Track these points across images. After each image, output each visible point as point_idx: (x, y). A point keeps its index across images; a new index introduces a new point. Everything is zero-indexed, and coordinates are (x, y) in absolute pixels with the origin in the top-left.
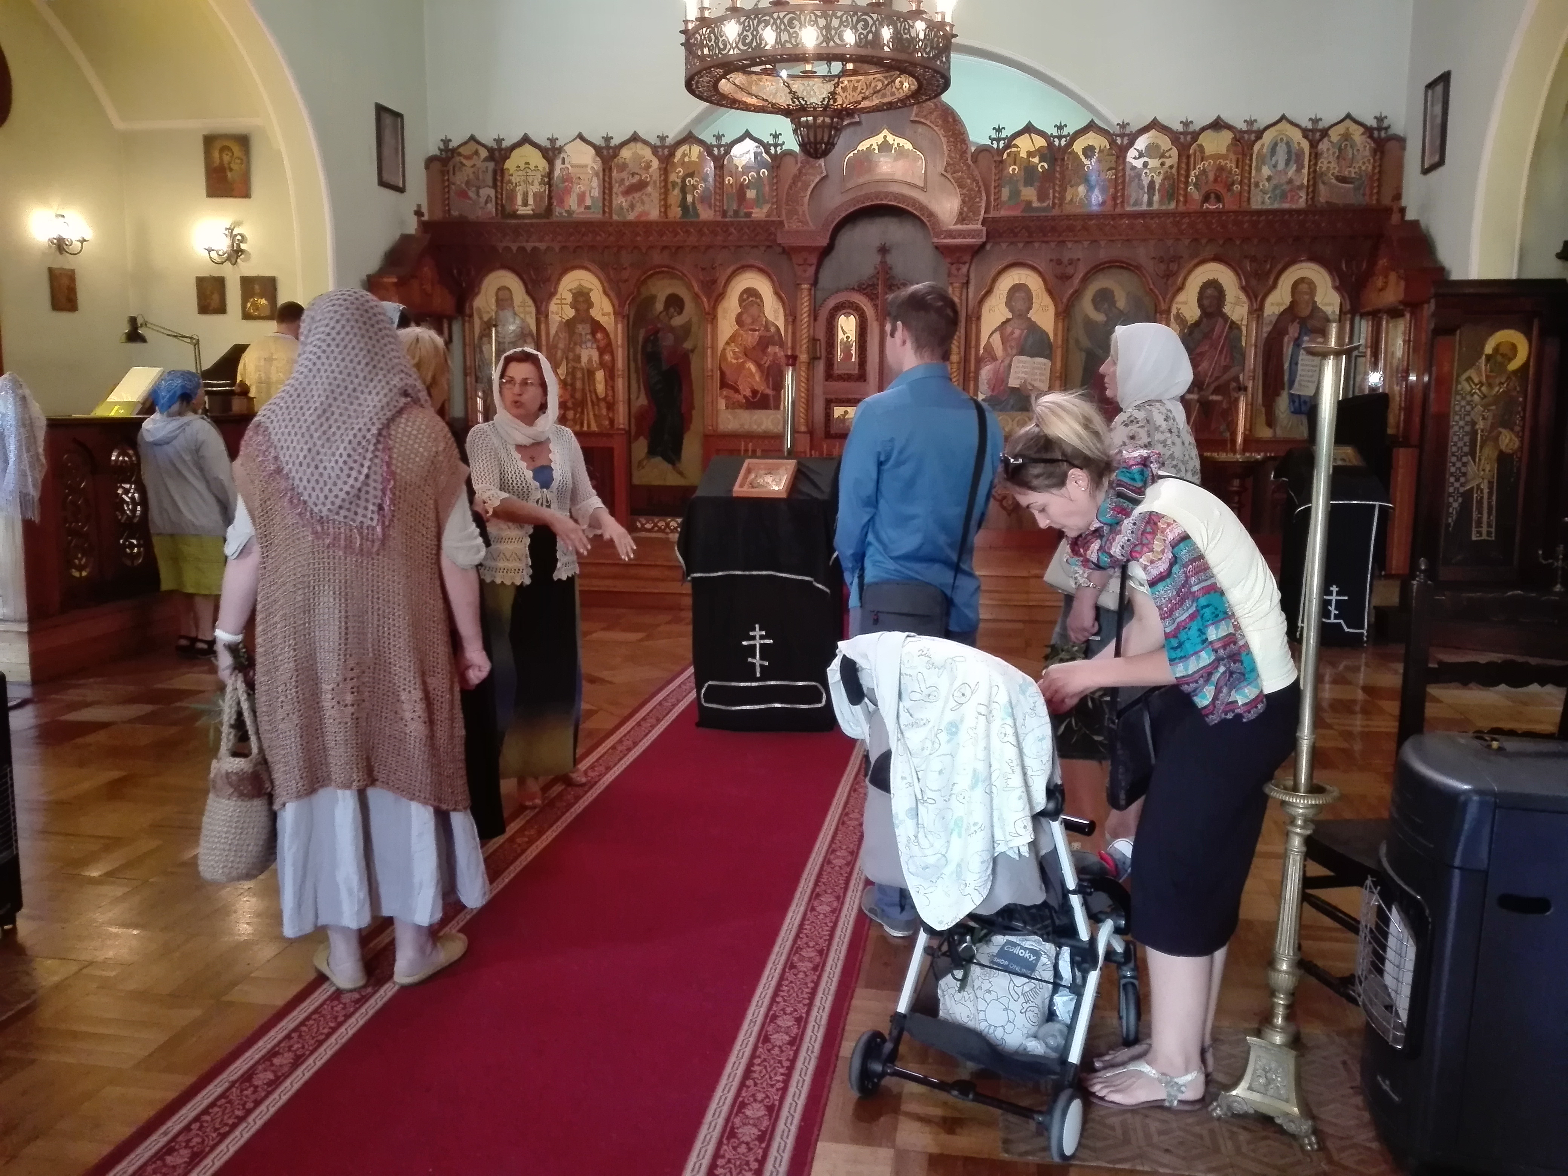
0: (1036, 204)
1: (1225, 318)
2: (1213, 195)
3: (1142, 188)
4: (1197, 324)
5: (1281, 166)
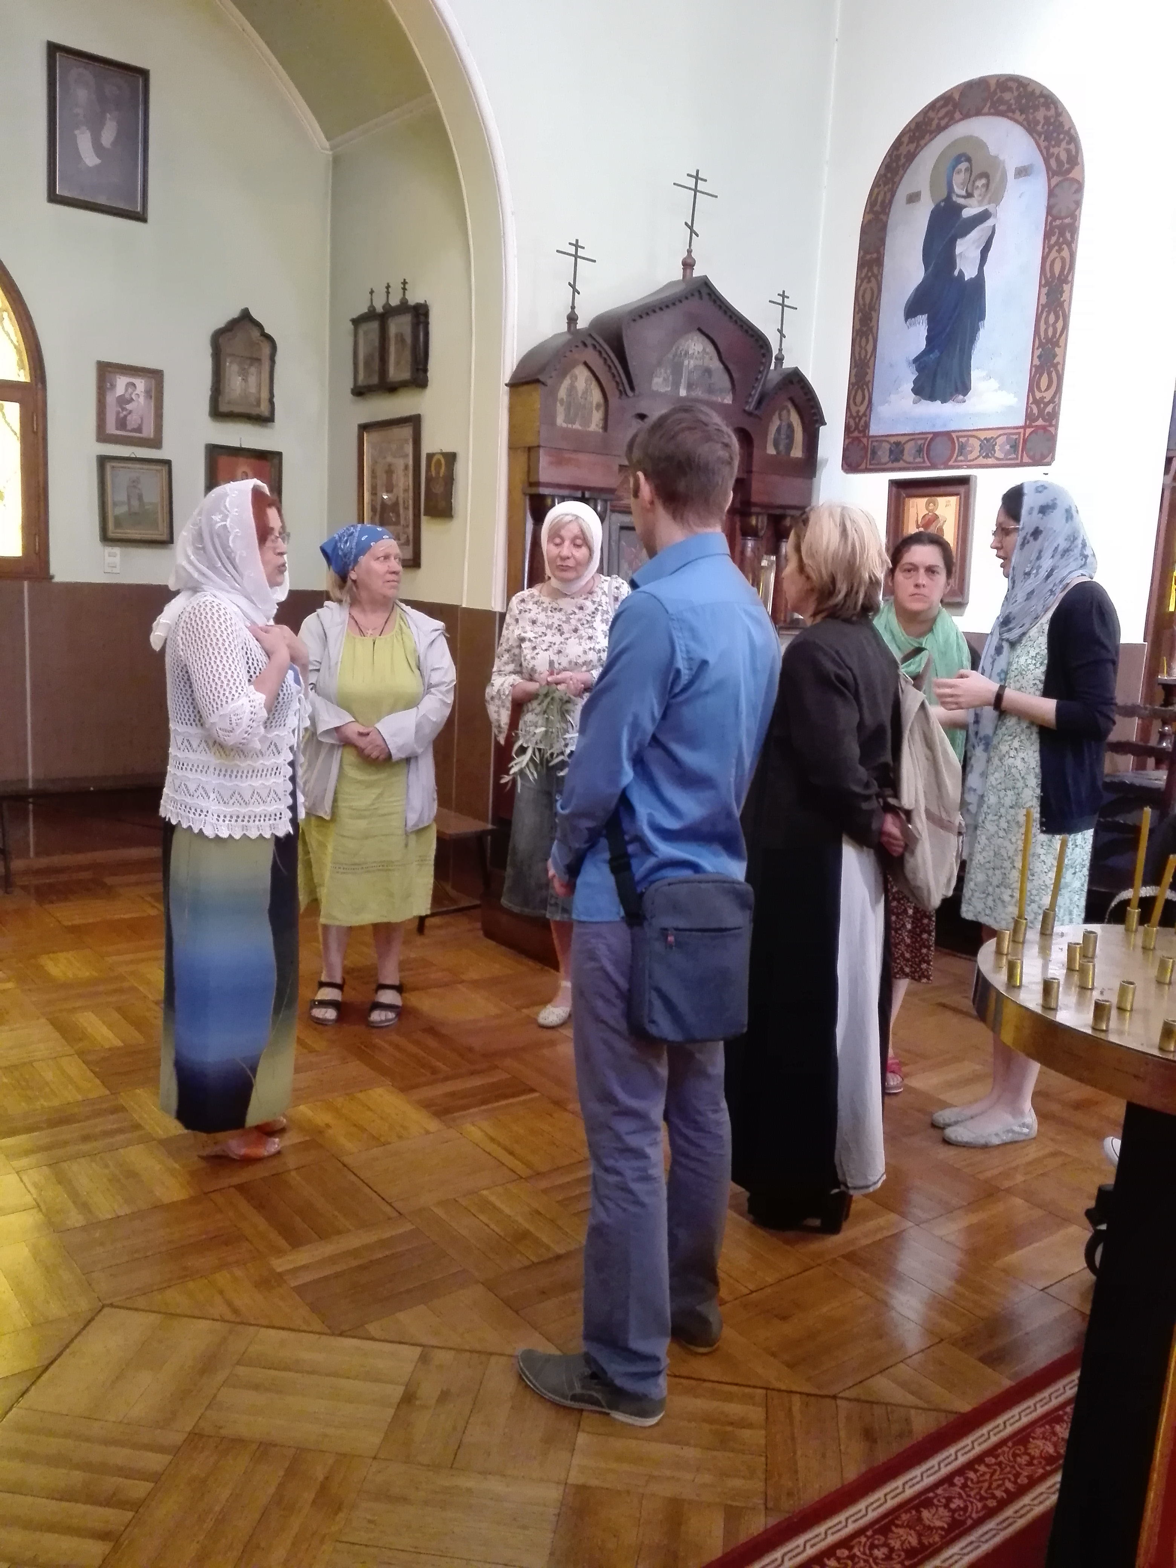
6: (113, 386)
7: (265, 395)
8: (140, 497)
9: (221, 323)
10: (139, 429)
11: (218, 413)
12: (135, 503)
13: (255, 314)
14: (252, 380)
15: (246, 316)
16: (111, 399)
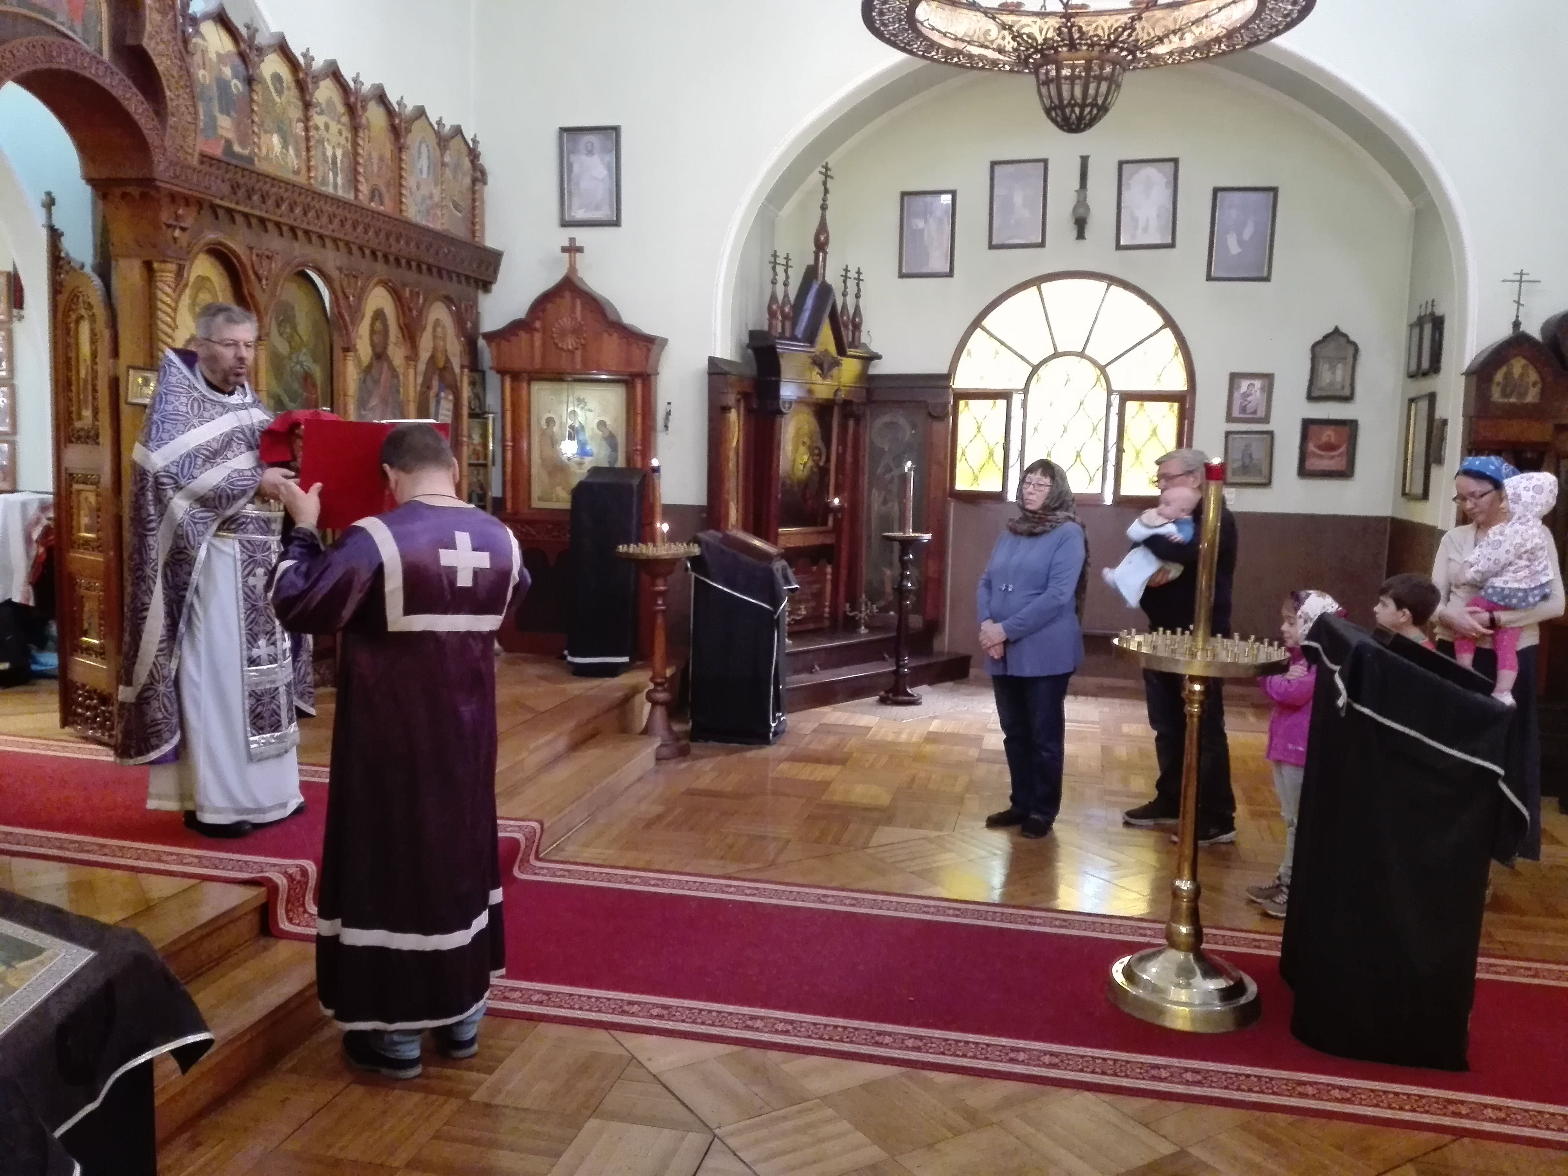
0: (237, 148)
1: (390, 363)
2: (377, 193)
3: (327, 162)
4: (369, 368)
5: (425, 175)
6: (1239, 387)
7: (1348, 382)
8: (1251, 456)
9: (1319, 337)
10: (1255, 412)
11: (1311, 398)
12: (1247, 460)
13: (1344, 329)
14: (1339, 372)
15: (1336, 331)
16: (1237, 395)
